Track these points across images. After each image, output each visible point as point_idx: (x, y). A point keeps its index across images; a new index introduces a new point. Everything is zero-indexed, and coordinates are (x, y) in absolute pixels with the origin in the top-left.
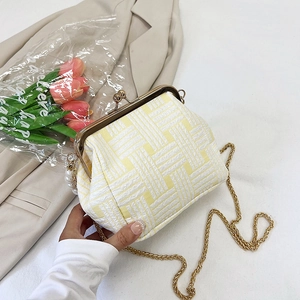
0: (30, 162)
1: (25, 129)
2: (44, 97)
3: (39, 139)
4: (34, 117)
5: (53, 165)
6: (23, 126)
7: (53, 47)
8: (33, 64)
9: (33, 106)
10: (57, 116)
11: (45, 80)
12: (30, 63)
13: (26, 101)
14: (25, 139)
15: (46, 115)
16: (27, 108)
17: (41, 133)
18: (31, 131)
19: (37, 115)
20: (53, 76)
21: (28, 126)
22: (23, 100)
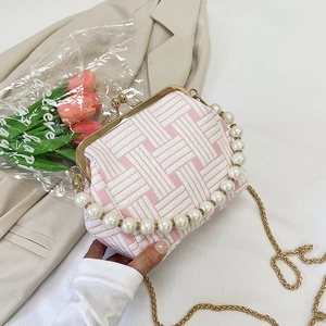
0: (35, 192)
1: (29, 154)
2: (51, 117)
3: (45, 165)
4: (39, 140)
5: (60, 195)
6: (27, 150)
7: (60, 57)
8: (38, 78)
9: (38, 127)
10: (65, 140)
11: (51, 98)
12: (35, 77)
13: (29, 122)
14: (29, 165)
15: (53, 138)
16: (31, 130)
17: (47, 158)
18: (37, 157)
19: (42, 137)
20: (61, 92)
21: (32, 150)
22: (26, 120)
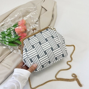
0: (8, 51)
1: (7, 42)
2: (13, 32)
3: (11, 45)
4: (10, 38)
5: (15, 52)
6: (7, 40)
8: (10, 21)
10: (17, 38)
11: (13, 27)
13: (7, 33)
14: (7, 45)
15: (13, 37)
16: (8, 35)
17: (12, 43)
18: (9, 42)
